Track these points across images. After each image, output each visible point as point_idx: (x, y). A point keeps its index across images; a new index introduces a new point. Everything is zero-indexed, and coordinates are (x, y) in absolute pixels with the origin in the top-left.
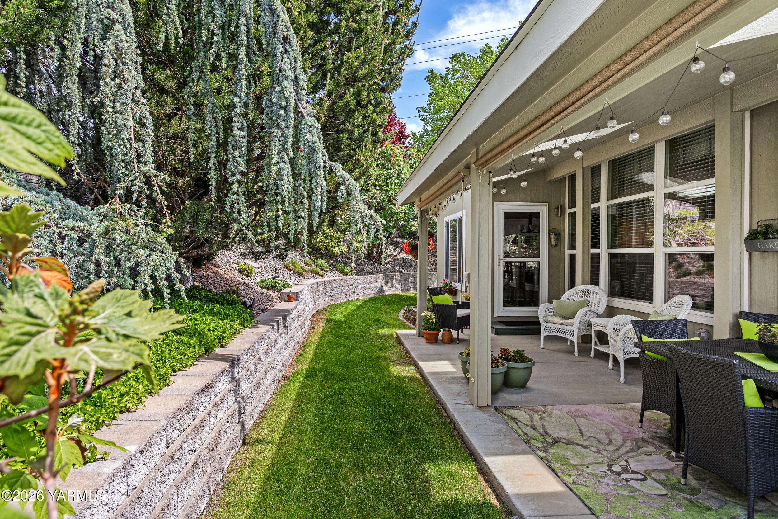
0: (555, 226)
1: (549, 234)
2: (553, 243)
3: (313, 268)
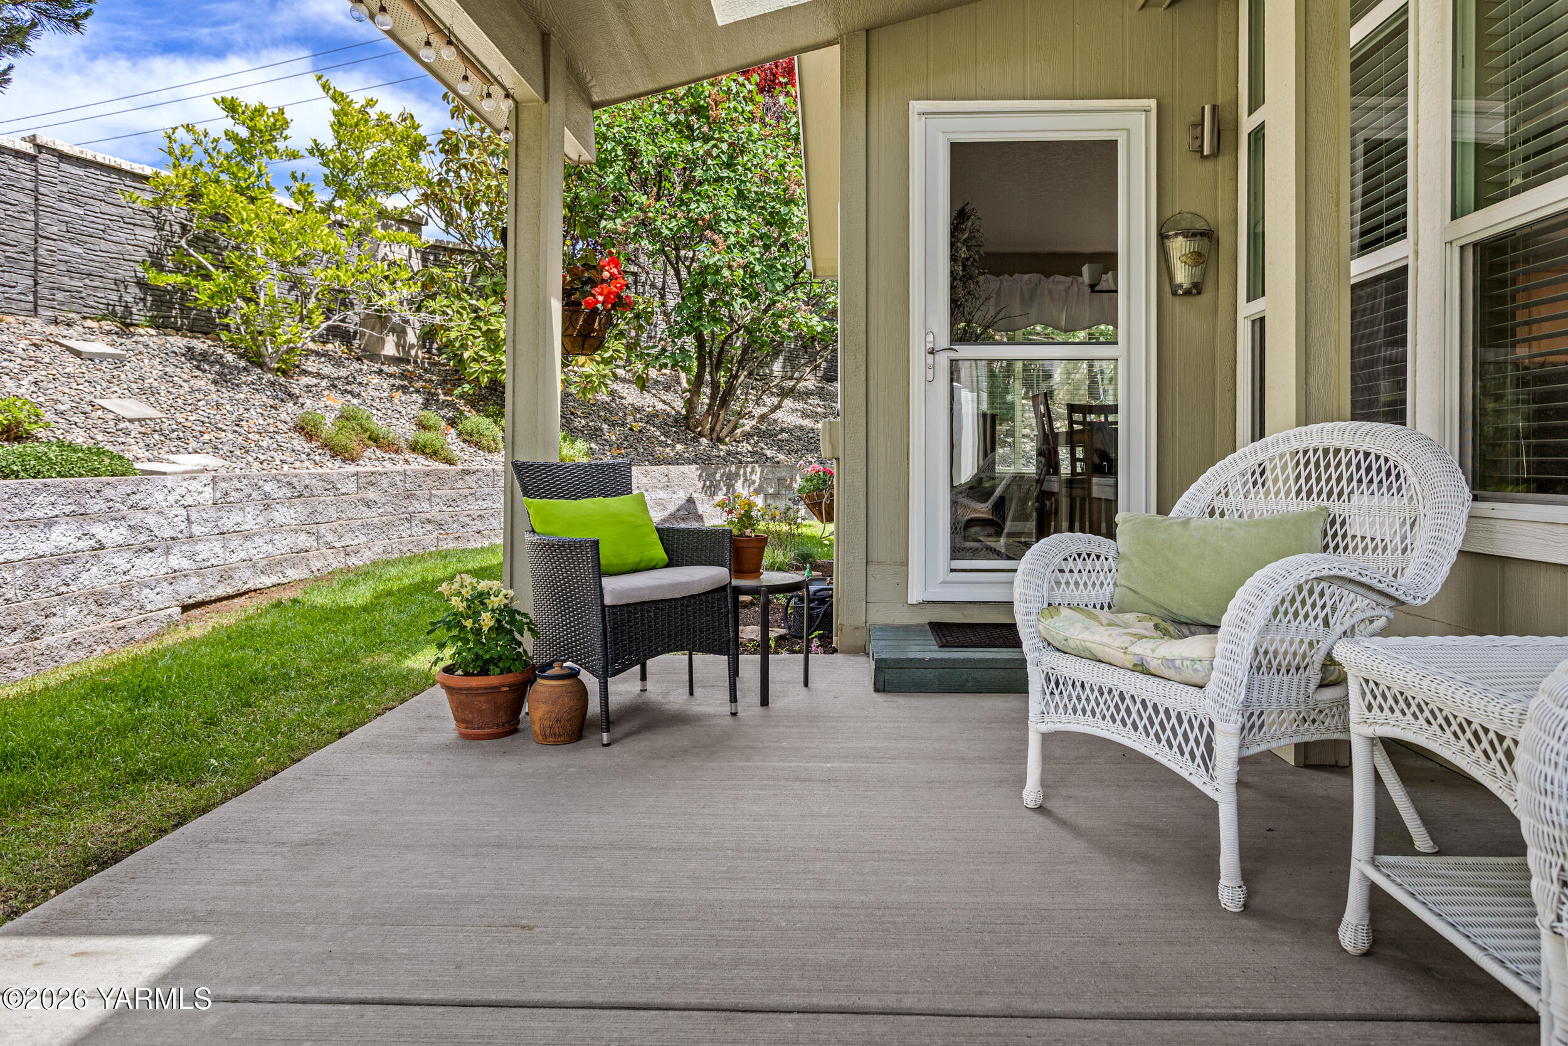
0: (1186, 203)
1: (1162, 237)
2: (1182, 275)
3: (424, 436)
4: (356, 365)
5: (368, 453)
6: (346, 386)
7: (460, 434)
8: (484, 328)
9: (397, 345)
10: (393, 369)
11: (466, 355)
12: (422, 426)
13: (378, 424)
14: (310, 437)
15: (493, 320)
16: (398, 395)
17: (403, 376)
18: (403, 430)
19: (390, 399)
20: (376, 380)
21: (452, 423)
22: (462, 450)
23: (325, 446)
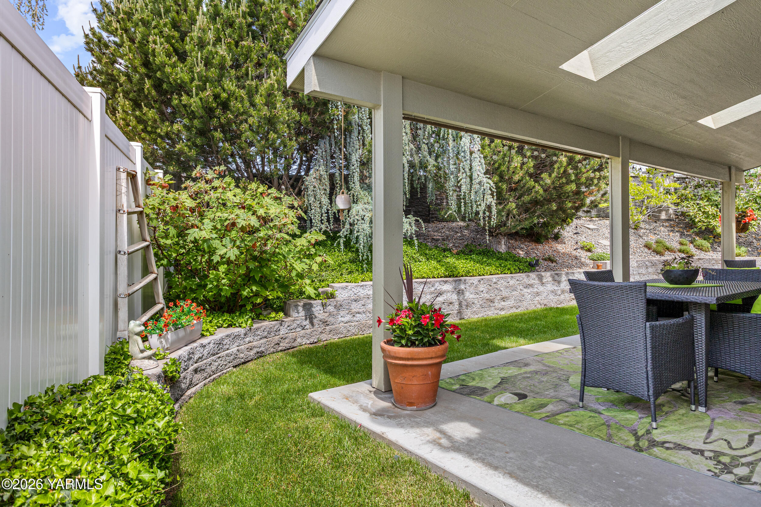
3: (683, 247)
4: (655, 224)
5: (666, 253)
6: (654, 231)
7: (694, 246)
8: (703, 210)
9: (666, 215)
10: (667, 224)
11: (696, 220)
12: (681, 244)
13: (668, 244)
14: (649, 249)
15: (706, 207)
16: (671, 234)
17: (671, 227)
18: (675, 245)
19: (669, 235)
20: (662, 229)
21: (692, 242)
22: (696, 251)
23: (653, 251)
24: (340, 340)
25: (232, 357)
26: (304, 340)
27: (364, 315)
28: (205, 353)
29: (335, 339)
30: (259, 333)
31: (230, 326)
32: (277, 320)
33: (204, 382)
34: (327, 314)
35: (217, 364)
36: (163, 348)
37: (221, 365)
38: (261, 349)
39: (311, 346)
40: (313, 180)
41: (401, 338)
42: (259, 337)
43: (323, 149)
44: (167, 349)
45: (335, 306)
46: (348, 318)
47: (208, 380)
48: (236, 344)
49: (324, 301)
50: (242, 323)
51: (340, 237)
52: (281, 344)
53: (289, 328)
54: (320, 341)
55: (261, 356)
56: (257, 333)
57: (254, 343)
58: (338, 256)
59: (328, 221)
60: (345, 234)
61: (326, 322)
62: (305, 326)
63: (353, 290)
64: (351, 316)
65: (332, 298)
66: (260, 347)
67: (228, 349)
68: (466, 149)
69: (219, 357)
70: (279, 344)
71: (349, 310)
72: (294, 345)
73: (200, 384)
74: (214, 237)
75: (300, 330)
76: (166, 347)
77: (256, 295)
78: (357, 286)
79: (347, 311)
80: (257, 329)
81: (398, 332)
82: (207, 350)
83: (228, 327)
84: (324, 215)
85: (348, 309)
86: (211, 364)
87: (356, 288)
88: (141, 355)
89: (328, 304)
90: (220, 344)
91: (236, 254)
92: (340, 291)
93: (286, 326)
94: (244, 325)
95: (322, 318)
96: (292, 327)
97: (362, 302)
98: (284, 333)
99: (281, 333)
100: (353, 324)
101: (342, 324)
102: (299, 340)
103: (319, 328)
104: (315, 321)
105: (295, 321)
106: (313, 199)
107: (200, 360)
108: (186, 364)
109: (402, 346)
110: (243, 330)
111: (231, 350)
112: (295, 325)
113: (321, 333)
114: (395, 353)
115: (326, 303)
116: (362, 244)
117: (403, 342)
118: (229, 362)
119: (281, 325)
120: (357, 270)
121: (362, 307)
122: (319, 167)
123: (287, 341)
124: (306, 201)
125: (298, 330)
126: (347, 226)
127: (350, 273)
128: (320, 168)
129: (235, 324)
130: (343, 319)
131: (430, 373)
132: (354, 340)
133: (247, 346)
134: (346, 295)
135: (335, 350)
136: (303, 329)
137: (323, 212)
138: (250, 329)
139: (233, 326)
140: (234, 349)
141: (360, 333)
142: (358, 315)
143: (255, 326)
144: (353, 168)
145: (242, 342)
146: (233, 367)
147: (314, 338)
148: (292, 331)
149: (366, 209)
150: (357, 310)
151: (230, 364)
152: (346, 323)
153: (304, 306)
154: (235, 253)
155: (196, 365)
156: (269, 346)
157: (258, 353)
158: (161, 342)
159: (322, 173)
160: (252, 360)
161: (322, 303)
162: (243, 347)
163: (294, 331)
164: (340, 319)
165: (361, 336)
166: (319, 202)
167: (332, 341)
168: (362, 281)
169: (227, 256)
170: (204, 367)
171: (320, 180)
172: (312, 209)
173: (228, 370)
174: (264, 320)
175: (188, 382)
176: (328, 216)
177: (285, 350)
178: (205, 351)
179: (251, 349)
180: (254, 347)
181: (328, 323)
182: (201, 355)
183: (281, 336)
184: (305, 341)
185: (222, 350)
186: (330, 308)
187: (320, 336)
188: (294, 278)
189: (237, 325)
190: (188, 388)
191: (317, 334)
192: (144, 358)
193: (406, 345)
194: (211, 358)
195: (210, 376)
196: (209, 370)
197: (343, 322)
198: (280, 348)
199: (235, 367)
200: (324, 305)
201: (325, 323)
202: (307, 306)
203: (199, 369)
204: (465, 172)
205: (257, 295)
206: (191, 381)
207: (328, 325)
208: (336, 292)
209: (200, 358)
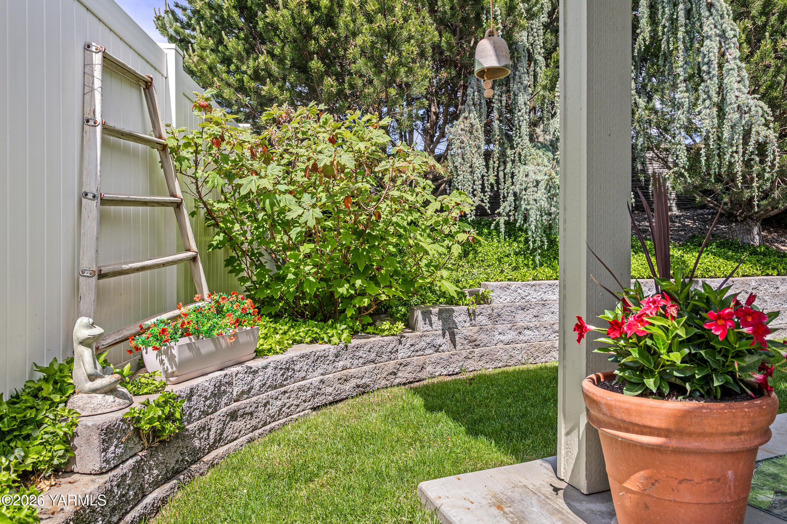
24: (497, 371)
25: (310, 392)
26: (437, 369)
27: (537, 333)
28: (257, 383)
29: (490, 369)
30: (360, 354)
31: (314, 341)
32: (393, 335)
33: (251, 435)
34: (476, 329)
35: (279, 403)
36: (166, 372)
37: (288, 405)
38: (363, 381)
39: (449, 378)
40: (460, 132)
41: (644, 371)
42: (361, 361)
43: (475, 88)
44: (173, 374)
45: (490, 317)
46: (511, 336)
47: (260, 431)
48: (320, 371)
49: (471, 307)
50: (333, 336)
51: (499, 214)
52: (400, 374)
53: (412, 349)
54: (465, 371)
55: (364, 393)
56: (357, 354)
57: (352, 371)
58: (498, 247)
59: (483, 191)
60: (507, 210)
61: (475, 341)
62: (440, 346)
63: (519, 291)
64: (516, 333)
65: (485, 303)
66: (362, 378)
67: (304, 379)
68: (713, 58)
69: (285, 392)
70: (395, 374)
71: (513, 324)
72: (420, 375)
73: (240, 440)
74: (283, 190)
75: (431, 351)
76: (170, 370)
77: (359, 295)
78: (526, 286)
79: (509, 325)
80: (358, 348)
81: (635, 354)
82: (260, 378)
83: (311, 342)
84: (477, 183)
85: (510, 322)
86: (268, 402)
87: (524, 288)
88: (90, 385)
89: (478, 311)
90: (288, 369)
91: (318, 216)
92: (498, 292)
93: (408, 345)
94: (335, 340)
95: (468, 334)
96: (417, 347)
97: (535, 312)
98: (405, 355)
99: (400, 356)
100: (518, 346)
101: (501, 345)
102: (429, 368)
103: (463, 349)
104: (457, 338)
105: (424, 338)
106: (460, 160)
107: (245, 396)
108: (208, 403)
109: (647, 393)
110: (332, 347)
111: (309, 381)
112: (423, 344)
113: (467, 358)
114: (628, 411)
115: (474, 311)
116: (534, 223)
117: (650, 383)
118: (305, 401)
119: (400, 343)
120: (527, 265)
121: (534, 319)
122: (469, 113)
123: (409, 369)
124: (450, 164)
125: (428, 351)
126: (511, 198)
127: (516, 268)
128: (471, 115)
129: (323, 339)
130: (502, 337)
131: (730, 473)
132: (521, 372)
133: (338, 375)
134: (508, 300)
135: (487, 388)
136: (436, 351)
137: (475, 178)
138: (346, 346)
139: (320, 342)
140: (315, 379)
141: (530, 361)
142: (527, 332)
143: (355, 342)
144: (520, 114)
145: (330, 368)
146: (311, 409)
147: (454, 365)
148: (418, 354)
149: (540, 171)
150: (526, 324)
151: (306, 404)
152: (508, 343)
153: (441, 312)
154: (316, 215)
155: (234, 405)
156: (379, 376)
157: (358, 386)
158: (162, 362)
159: (473, 121)
160: (347, 398)
161: (468, 310)
162: (331, 376)
163: (420, 353)
164: (498, 337)
165: (532, 367)
166: (469, 165)
167: (483, 372)
168: (534, 279)
169: (302, 220)
170: (252, 409)
171: (471, 133)
172: (458, 175)
173: (302, 414)
174: (373, 333)
175: (212, 437)
176: (483, 185)
177: (405, 384)
178: (256, 381)
179: (345, 380)
180: (351, 377)
181: (477, 343)
182: (246, 388)
183: (400, 361)
184: (439, 370)
185: (293, 380)
186: (481, 319)
187: (465, 364)
188: (423, 269)
189: (326, 340)
190: (212, 447)
191: (460, 359)
192: (95, 391)
193: (660, 395)
194: (269, 393)
195: (265, 424)
196: (262, 415)
197: (502, 341)
198: (397, 381)
199: (314, 409)
200: (472, 315)
201: (474, 343)
202: (444, 315)
203: (241, 412)
204: (709, 97)
205: (362, 294)
206: (221, 434)
207: (477, 346)
208: (492, 294)
209: (243, 393)
